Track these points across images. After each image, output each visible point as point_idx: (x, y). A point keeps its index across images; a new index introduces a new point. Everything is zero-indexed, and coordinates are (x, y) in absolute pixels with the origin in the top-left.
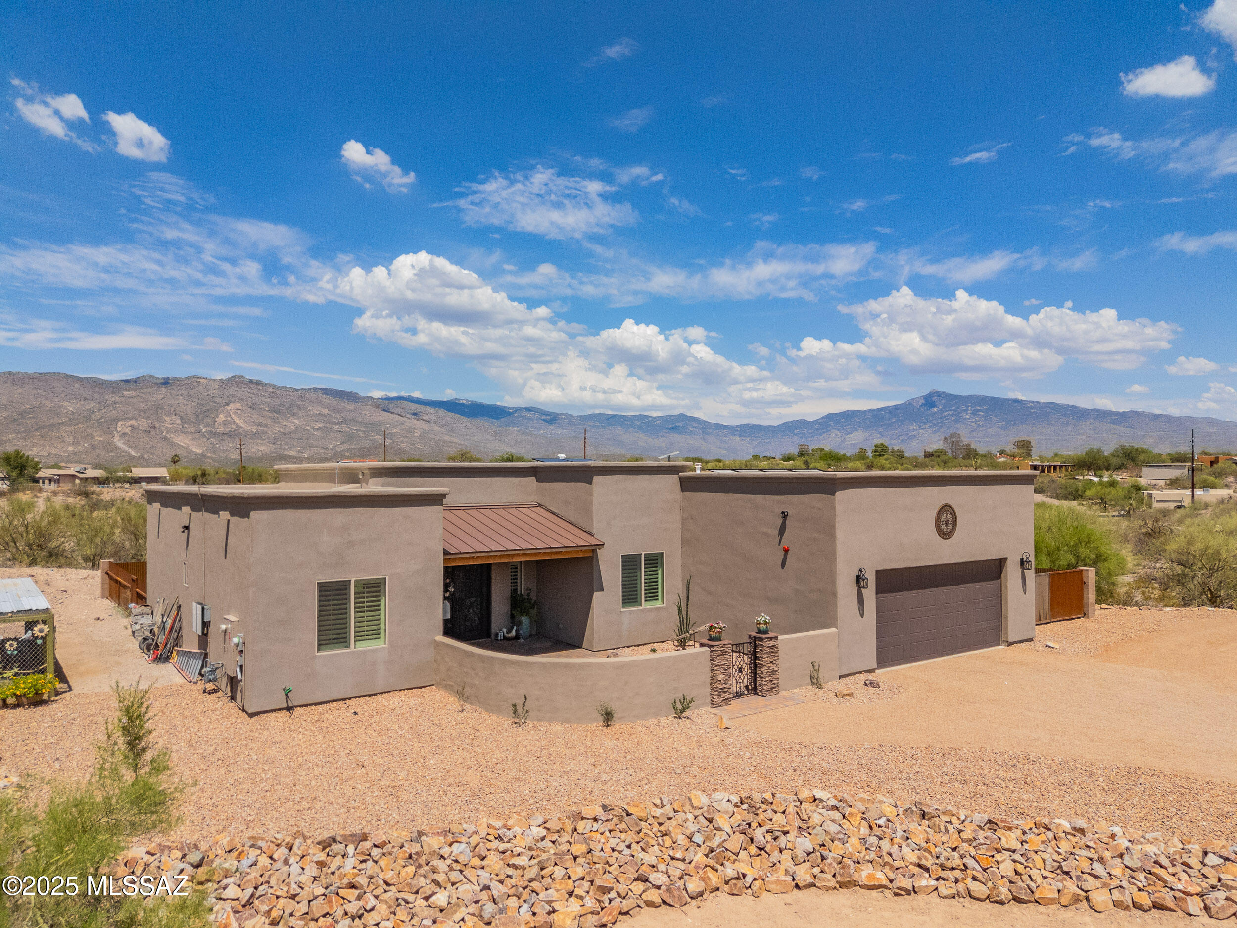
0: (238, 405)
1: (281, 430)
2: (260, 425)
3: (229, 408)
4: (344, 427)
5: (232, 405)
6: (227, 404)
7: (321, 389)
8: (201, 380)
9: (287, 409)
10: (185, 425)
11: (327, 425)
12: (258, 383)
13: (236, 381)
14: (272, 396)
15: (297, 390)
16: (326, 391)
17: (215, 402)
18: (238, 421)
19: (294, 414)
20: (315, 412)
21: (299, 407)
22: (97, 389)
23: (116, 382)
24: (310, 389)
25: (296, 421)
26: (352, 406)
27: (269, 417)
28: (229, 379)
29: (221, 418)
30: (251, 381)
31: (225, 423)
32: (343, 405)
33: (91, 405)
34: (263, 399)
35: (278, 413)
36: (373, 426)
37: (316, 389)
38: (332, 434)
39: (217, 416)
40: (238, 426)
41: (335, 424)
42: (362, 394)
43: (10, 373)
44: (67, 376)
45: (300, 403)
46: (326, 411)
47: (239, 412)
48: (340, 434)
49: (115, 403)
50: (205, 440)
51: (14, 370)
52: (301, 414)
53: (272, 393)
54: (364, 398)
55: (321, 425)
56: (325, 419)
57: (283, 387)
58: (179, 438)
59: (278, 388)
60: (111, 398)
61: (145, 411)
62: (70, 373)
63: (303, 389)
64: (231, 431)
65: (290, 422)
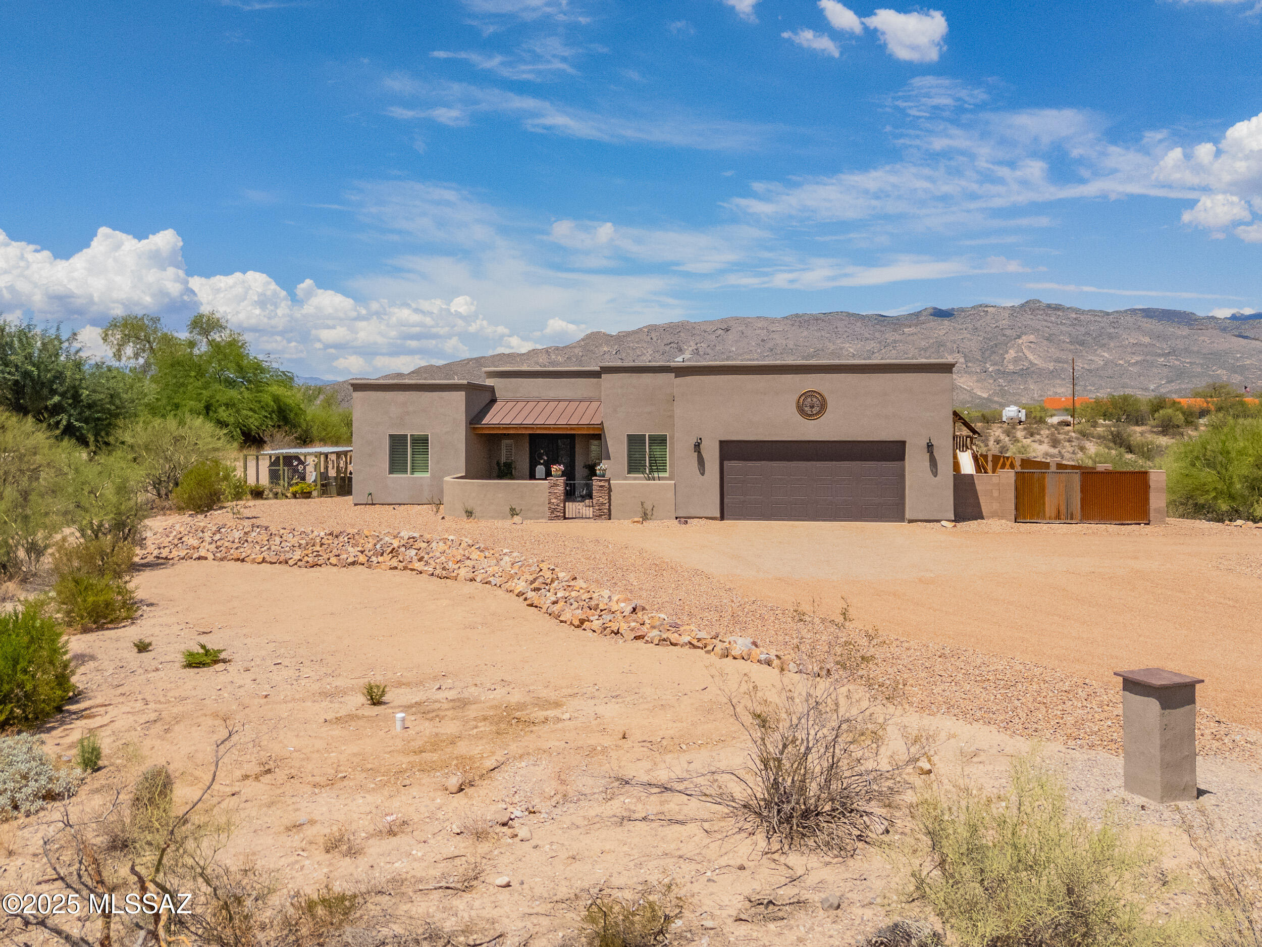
0: (1032, 338)
1: (1086, 366)
2: (1058, 361)
3: (1020, 341)
4: (1173, 361)
5: (1024, 337)
6: (1019, 337)
7: (1140, 310)
8: (989, 309)
9: (1094, 339)
10: (970, 364)
11: (1148, 358)
12: (1058, 308)
13: (1031, 307)
14: (1076, 322)
15: (1108, 314)
16: (1148, 313)
17: (1004, 335)
18: (1031, 357)
19: (1104, 345)
20: (1132, 341)
21: (1111, 337)
22: (878, 327)
23: (897, 318)
24: (1126, 311)
25: (1106, 355)
26: (1185, 331)
27: (1070, 351)
28: (1022, 306)
29: (1012, 353)
30: (1049, 306)
31: (1016, 360)
32: (1171, 330)
33: (872, 345)
34: (1063, 328)
35: (1082, 343)
36: (1216, 357)
37: (1134, 311)
38: (1155, 370)
39: (1007, 352)
40: (1031, 362)
41: (1160, 355)
42: (1201, 313)
43: (797, 315)
44: (849, 315)
45: (1112, 330)
46: (1147, 340)
47: (1032, 345)
48: (1166, 370)
49: (895, 341)
50: (991, 381)
51: (800, 313)
52: (1112, 345)
53: (1075, 319)
54: (1204, 319)
55: (1139, 358)
56: (1145, 350)
57: (1089, 311)
58: (962, 380)
59: (1083, 312)
60: (891, 336)
61: (925, 350)
62: (851, 311)
63: (1117, 312)
64: (1022, 369)
65: (1098, 355)
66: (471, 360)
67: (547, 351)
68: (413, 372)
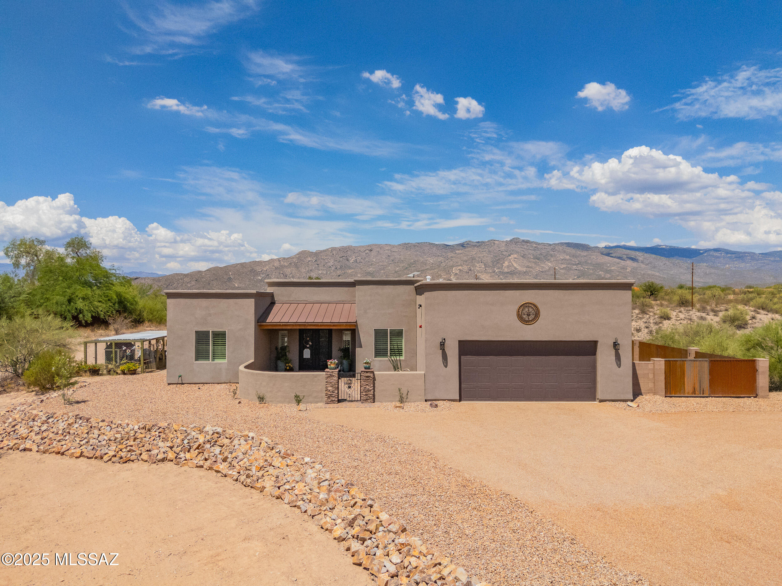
0: (515, 256)
1: (540, 270)
2: (528, 267)
3: (510, 258)
4: (580, 267)
5: (512, 256)
6: (510, 255)
7: (565, 243)
8: (496, 242)
9: (544, 256)
10: (487, 268)
11: (569, 266)
12: (527, 242)
13: (515, 241)
14: (536, 249)
15: (550, 245)
16: (569, 245)
17: (503, 255)
18: (515, 265)
19: (548, 260)
20: (561, 258)
21: (552, 256)
22: (444, 250)
23: (453, 246)
24: (558, 244)
25: (550, 264)
26: (585, 253)
27: (533, 262)
28: (511, 241)
29: (506, 264)
30: (523, 241)
31: (508, 267)
32: (579, 252)
33: (440, 259)
34: (530, 251)
35: (538, 259)
36: (599, 266)
37: (562, 244)
38: (572, 272)
39: (504, 263)
40: (516, 268)
41: (574, 265)
42: (592, 245)
43: (405, 244)
44: (430, 244)
45: (552, 253)
46: (568, 257)
47: (516, 259)
48: (577, 272)
49: (452, 257)
50: (497, 277)
51: (407, 242)
52: (552, 259)
53: (536, 247)
54: (593, 247)
55: (565, 266)
56: (567, 262)
57: (542, 243)
58: (484, 276)
59: (539, 244)
60: (450, 255)
61: (466, 261)
62: (431, 242)
63: (554, 244)
64: (511, 271)
65: (546, 264)
66: (238, 264)
67: (279, 260)
68: (207, 270)
